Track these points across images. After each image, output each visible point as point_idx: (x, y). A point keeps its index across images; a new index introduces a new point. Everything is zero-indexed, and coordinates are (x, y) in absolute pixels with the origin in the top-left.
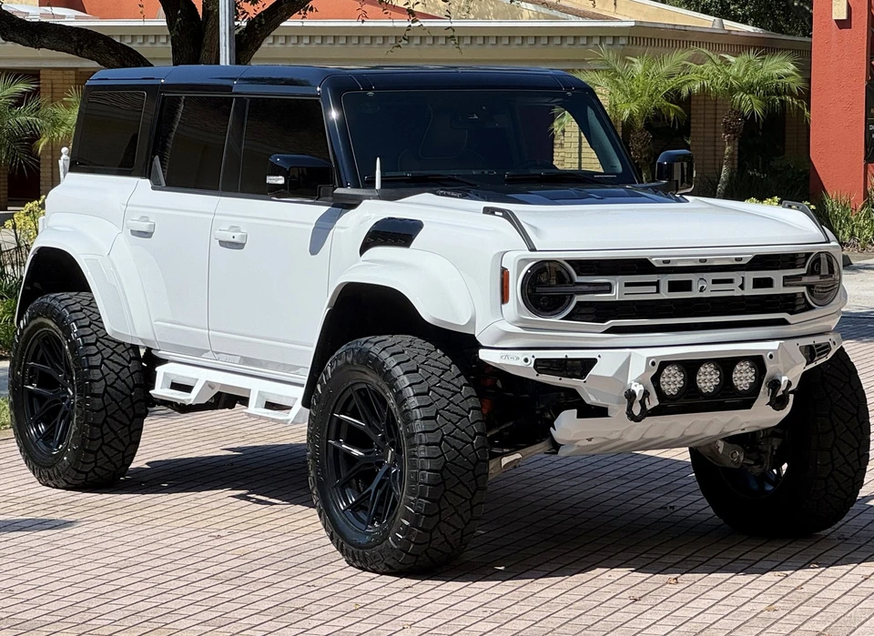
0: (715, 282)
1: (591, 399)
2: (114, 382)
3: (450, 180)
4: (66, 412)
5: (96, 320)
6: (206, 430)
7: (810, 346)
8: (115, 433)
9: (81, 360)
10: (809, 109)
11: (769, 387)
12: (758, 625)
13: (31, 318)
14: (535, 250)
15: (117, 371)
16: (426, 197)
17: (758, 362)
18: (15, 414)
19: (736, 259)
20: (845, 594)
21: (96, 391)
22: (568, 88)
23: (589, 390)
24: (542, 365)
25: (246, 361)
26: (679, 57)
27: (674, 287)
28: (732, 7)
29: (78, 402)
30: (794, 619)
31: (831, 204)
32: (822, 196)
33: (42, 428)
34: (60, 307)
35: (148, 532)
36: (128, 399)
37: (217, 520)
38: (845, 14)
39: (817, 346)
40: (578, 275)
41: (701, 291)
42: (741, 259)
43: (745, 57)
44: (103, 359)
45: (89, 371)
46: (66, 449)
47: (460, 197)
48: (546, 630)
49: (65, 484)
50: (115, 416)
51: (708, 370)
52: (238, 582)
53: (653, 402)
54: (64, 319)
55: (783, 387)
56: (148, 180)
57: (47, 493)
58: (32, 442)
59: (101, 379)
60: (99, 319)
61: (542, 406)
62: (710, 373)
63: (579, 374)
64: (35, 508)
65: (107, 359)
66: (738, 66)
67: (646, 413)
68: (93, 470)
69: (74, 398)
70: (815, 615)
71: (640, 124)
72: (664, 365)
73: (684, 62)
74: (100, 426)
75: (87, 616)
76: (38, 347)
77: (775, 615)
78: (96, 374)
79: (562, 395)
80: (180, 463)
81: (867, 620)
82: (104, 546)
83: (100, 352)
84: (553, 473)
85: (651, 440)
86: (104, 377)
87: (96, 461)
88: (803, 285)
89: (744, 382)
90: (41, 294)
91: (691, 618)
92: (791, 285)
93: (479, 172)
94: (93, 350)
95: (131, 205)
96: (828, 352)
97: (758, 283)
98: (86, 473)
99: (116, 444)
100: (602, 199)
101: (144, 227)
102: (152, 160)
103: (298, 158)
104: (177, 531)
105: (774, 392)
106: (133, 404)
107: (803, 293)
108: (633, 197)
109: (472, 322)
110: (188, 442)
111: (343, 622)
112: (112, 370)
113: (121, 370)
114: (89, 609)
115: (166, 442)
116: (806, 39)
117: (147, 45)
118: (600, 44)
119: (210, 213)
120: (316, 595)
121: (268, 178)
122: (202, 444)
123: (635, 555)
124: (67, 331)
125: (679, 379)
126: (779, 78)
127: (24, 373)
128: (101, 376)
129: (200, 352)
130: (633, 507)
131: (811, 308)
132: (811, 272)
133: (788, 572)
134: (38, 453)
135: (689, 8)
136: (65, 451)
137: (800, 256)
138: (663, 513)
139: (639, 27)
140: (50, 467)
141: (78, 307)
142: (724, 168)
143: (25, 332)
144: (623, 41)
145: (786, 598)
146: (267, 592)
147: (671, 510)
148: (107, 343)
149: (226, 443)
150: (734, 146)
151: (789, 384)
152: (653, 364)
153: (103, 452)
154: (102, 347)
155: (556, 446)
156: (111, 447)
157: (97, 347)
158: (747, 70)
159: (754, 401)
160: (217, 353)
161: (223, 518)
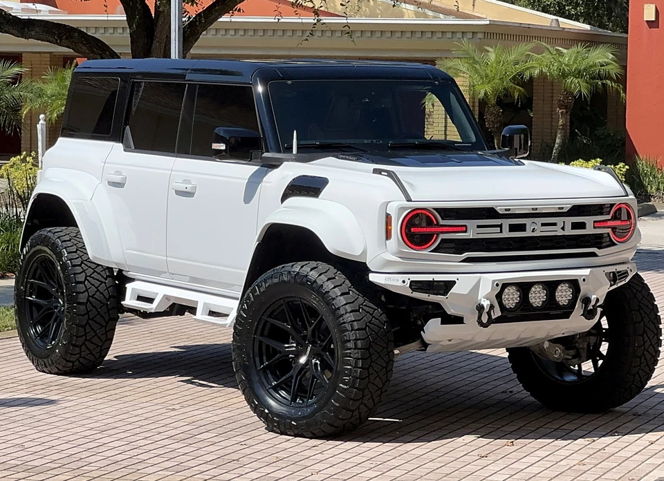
0: (543, 225)
1: (451, 311)
2: (95, 294)
3: (347, 147)
4: (57, 317)
5: (81, 248)
6: (160, 332)
7: (614, 273)
8: (95, 332)
9: (70, 277)
10: (625, 91)
11: (583, 302)
12: (571, 475)
13: (32, 246)
14: (411, 201)
15: (96, 286)
16: (330, 160)
17: (574, 284)
18: (19, 318)
19: (559, 208)
20: (636, 454)
21: (81, 301)
22: (435, 79)
23: (449, 304)
24: (415, 286)
25: (194, 280)
26: (523, 48)
27: (513, 228)
28: (567, 8)
29: (67, 308)
30: (598, 471)
31: (642, 165)
32: (635, 159)
33: (39, 329)
34: (53, 237)
35: (121, 406)
36: (105, 306)
37: (171, 397)
38: (654, 16)
39: (618, 272)
40: (443, 219)
41: (533, 231)
42: (563, 208)
43: (574, 49)
44: (86, 276)
45: (75, 286)
46: (58, 344)
47: (355, 161)
48: (417, 477)
49: (56, 370)
50: (95, 319)
51: (538, 289)
52: (189, 441)
53: (497, 313)
54: (57, 247)
55: (593, 303)
56: (121, 144)
57: (44, 377)
58: (32, 339)
59: (84, 292)
60: (84, 247)
61: (415, 316)
62: (539, 292)
63: (442, 292)
64: (35, 388)
65: (90, 276)
66: (569, 56)
67: (491, 321)
68: (78, 359)
69: (64, 306)
70: (613, 468)
71: (493, 101)
72: (505, 286)
73: (527, 53)
74: (84, 327)
75: (80, 464)
76: (37, 268)
77: (585, 468)
78: (81, 287)
79: (430, 307)
80: (142, 357)
81: (650, 472)
82: (89, 415)
83: (84, 271)
84: (423, 366)
85: (495, 341)
86: (87, 290)
87: (80, 353)
88: (609, 228)
89: (564, 299)
90: (40, 228)
91: (522, 470)
92: (599, 227)
93: (369, 141)
94: (79, 269)
95: (108, 163)
96: (626, 277)
97: (576, 226)
98: (73, 362)
99: (96, 340)
100: (460, 163)
101: (117, 179)
102: (124, 129)
103: (234, 130)
104: (142, 405)
105: (586, 306)
106: (108, 310)
107: (608, 234)
108: (483, 161)
109: (364, 253)
110: (147, 341)
111: (268, 470)
112: (93, 285)
113: (100, 285)
114: (81, 459)
115: (130, 341)
116: (624, 35)
117: (107, 35)
118: (463, 37)
119: (168, 170)
120: (248, 451)
121: (213, 144)
122: (157, 343)
123: (482, 425)
124: (59, 256)
125: (516, 296)
126: (601, 66)
127: (26, 288)
128: (85, 289)
129: (159, 273)
130: (482, 391)
131: (614, 244)
132: (615, 218)
133: (595, 439)
134: (36, 347)
135: (533, 8)
136: (57, 345)
137: (606, 206)
138: (504, 396)
139: (493, 24)
140: (45, 358)
141: (67, 238)
142: (559, 136)
143: (27, 257)
144: (480, 36)
145: (592, 456)
146: (212, 448)
147: (510, 394)
148: (89, 264)
149: (174, 342)
150: (566, 119)
151: (597, 300)
152: (497, 285)
153: (86, 346)
154: (85, 268)
155: (425, 345)
156: (92, 342)
157: (82, 268)
158: (576, 59)
159: (571, 313)
160: (173, 274)
161: (176, 396)
